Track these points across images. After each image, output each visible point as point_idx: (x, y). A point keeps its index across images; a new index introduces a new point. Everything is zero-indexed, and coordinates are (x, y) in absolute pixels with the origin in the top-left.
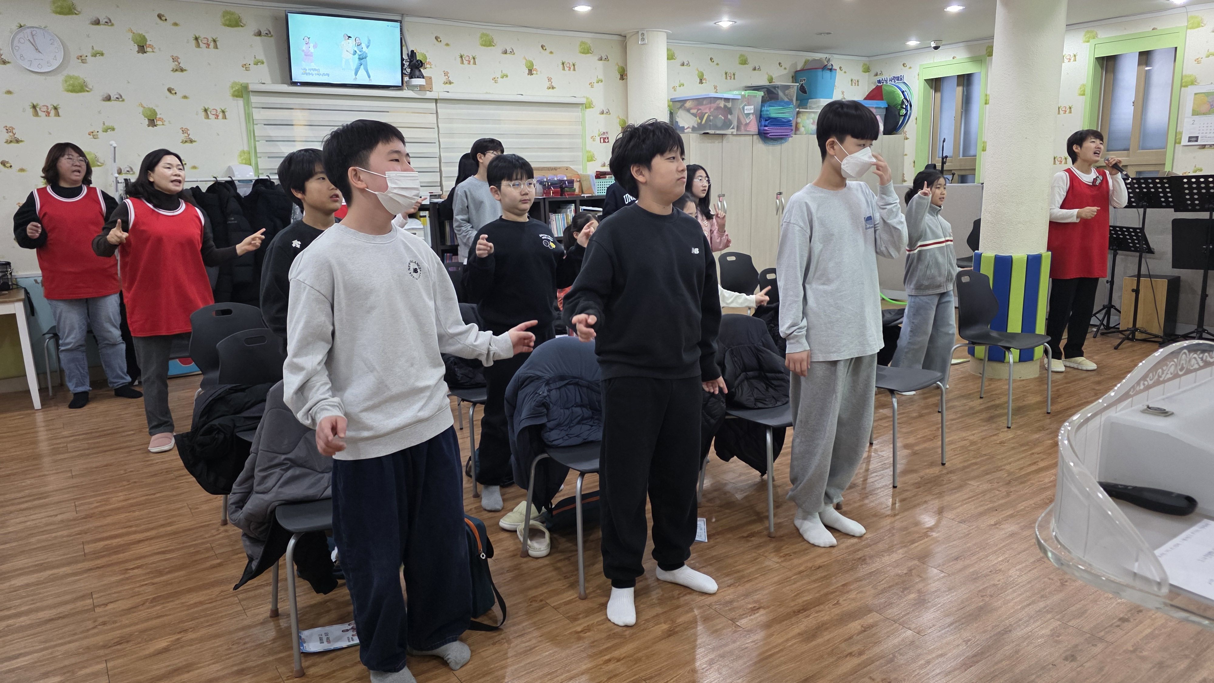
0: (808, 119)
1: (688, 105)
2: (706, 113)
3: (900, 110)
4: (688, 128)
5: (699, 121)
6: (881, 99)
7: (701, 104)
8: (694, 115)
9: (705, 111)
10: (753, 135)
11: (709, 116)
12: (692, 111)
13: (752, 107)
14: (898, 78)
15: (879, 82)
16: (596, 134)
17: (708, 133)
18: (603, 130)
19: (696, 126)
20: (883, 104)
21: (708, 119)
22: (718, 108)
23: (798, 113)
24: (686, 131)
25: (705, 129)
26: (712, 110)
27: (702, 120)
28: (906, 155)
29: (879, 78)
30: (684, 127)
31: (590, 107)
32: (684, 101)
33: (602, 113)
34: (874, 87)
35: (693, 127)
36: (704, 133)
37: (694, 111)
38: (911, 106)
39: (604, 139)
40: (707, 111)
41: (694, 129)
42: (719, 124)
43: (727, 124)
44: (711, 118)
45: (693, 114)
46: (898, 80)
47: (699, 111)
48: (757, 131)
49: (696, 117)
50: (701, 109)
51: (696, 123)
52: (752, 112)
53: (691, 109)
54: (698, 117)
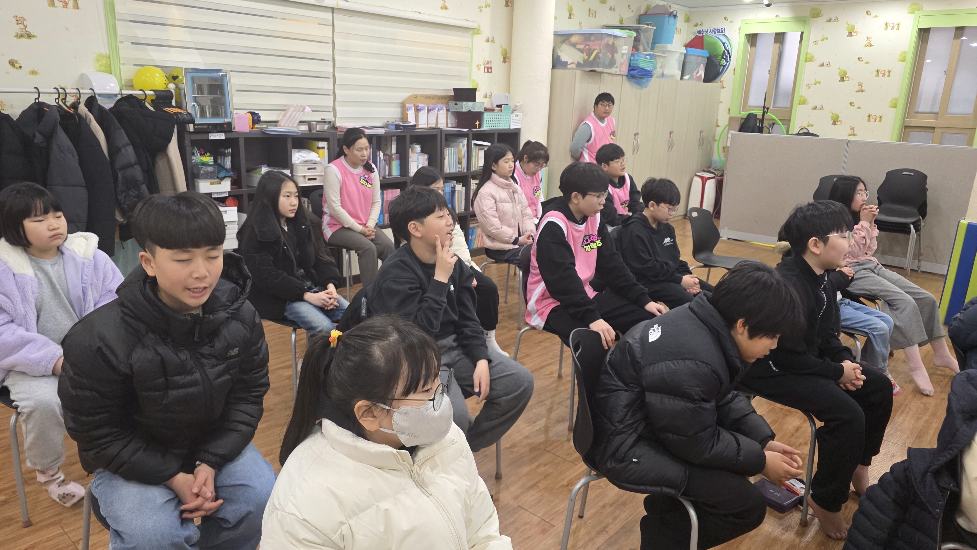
0: (658, 62)
1: (574, 39)
2: (595, 50)
3: (721, 60)
4: (573, 63)
5: (586, 57)
6: (701, 47)
7: (590, 40)
8: (581, 51)
9: (594, 48)
10: (623, 75)
11: (597, 53)
12: (579, 46)
13: (626, 47)
14: (719, 31)
15: (699, 32)
16: (481, 63)
17: (594, 71)
18: (488, 59)
19: (582, 62)
20: (706, 54)
21: (597, 56)
24: (569, 66)
25: (592, 66)
27: (589, 57)
28: (721, 102)
29: (699, 28)
30: (567, 62)
31: (478, 33)
32: (569, 36)
33: (488, 41)
34: (693, 37)
35: (578, 63)
36: (591, 71)
37: (581, 47)
38: (730, 57)
39: (488, 68)
40: (597, 47)
41: (579, 65)
42: (606, 61)
43: (612, 63)
44: (600, 55)
45: (579, 50)
46: (719, 32)
47: (587, 47)
48: (627, 71)
49: (583, 53)
50: (589, 45)
51: (582, 59)
52: (626, 52)
53: (578, 44)
54: (585, 54)
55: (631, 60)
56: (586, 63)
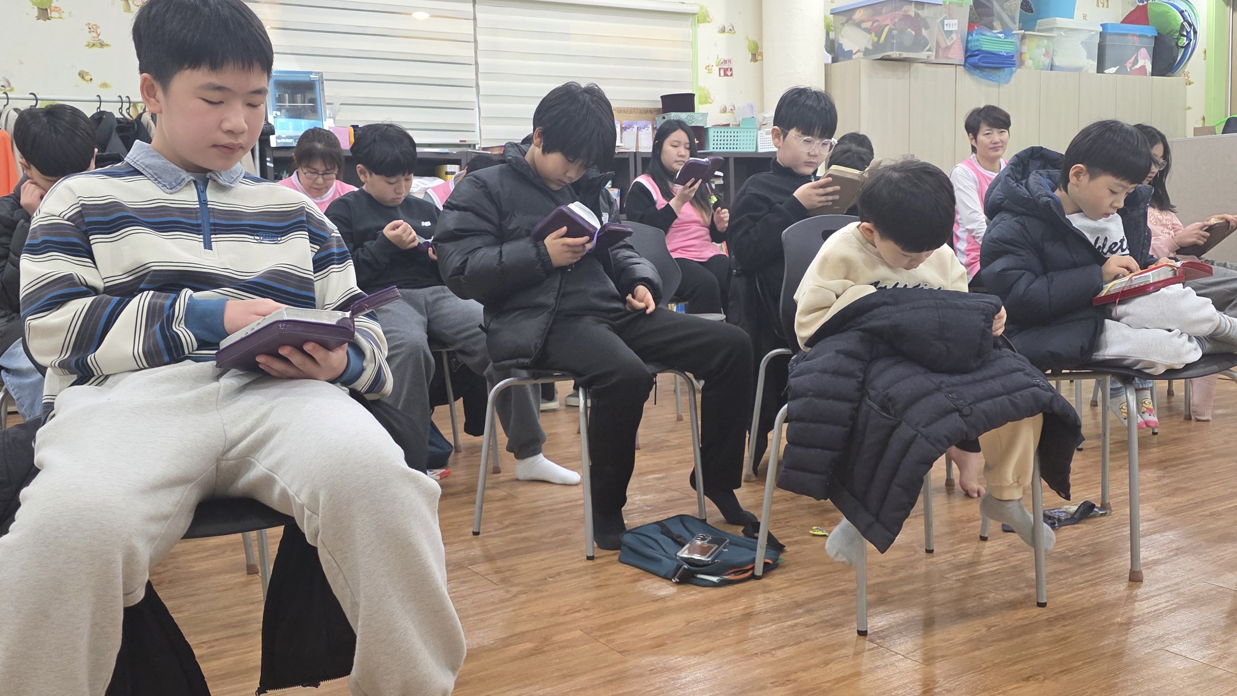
0: (1038, 47)
1: (858, 15)
2: (887, 25)
3: (1178, 39)
4: (859, 51)
5: (876, 39)
6: (1145, 22)
7: (879, 13)
8: (869, 31)
9: (884, 23)
10: (956, 65)
11: (890, 30)
12: (864, 25)
13: (956, 21)
15: (1141, 1)
16: (713, 63)
17: (888, 58)
18: (724, 57)
19: (870, 47)
20: (1150, 31)
21: (889, 35)
22: (906, 17)
23: (1023, 37)
24: (854, 57)
26: (897, 20)
27: (880, 37)
28: (1188, 108)
30: (851, 51)
31: (705, 21)
32: (852, 11)
33: (723, 31)
34: (1134, 8)
35: (866, 48)
36: (883, 58)
37: (867, 25)
38: (1195, 32)
39: (726, 70)
40: (888, 22)
41: (867, 52)
42: (908, 42)
43: (920, 43)
44: (895, 32)
45: (866, 30)
47: (875, 25)
48: (963, 58)
49: (870, 34)
50: (877, 21)
51: (871, 43)
52: (955, 28)
53: (863, 21)
54: (873, 34)
55: (968, 42)
56: (877, 47)
